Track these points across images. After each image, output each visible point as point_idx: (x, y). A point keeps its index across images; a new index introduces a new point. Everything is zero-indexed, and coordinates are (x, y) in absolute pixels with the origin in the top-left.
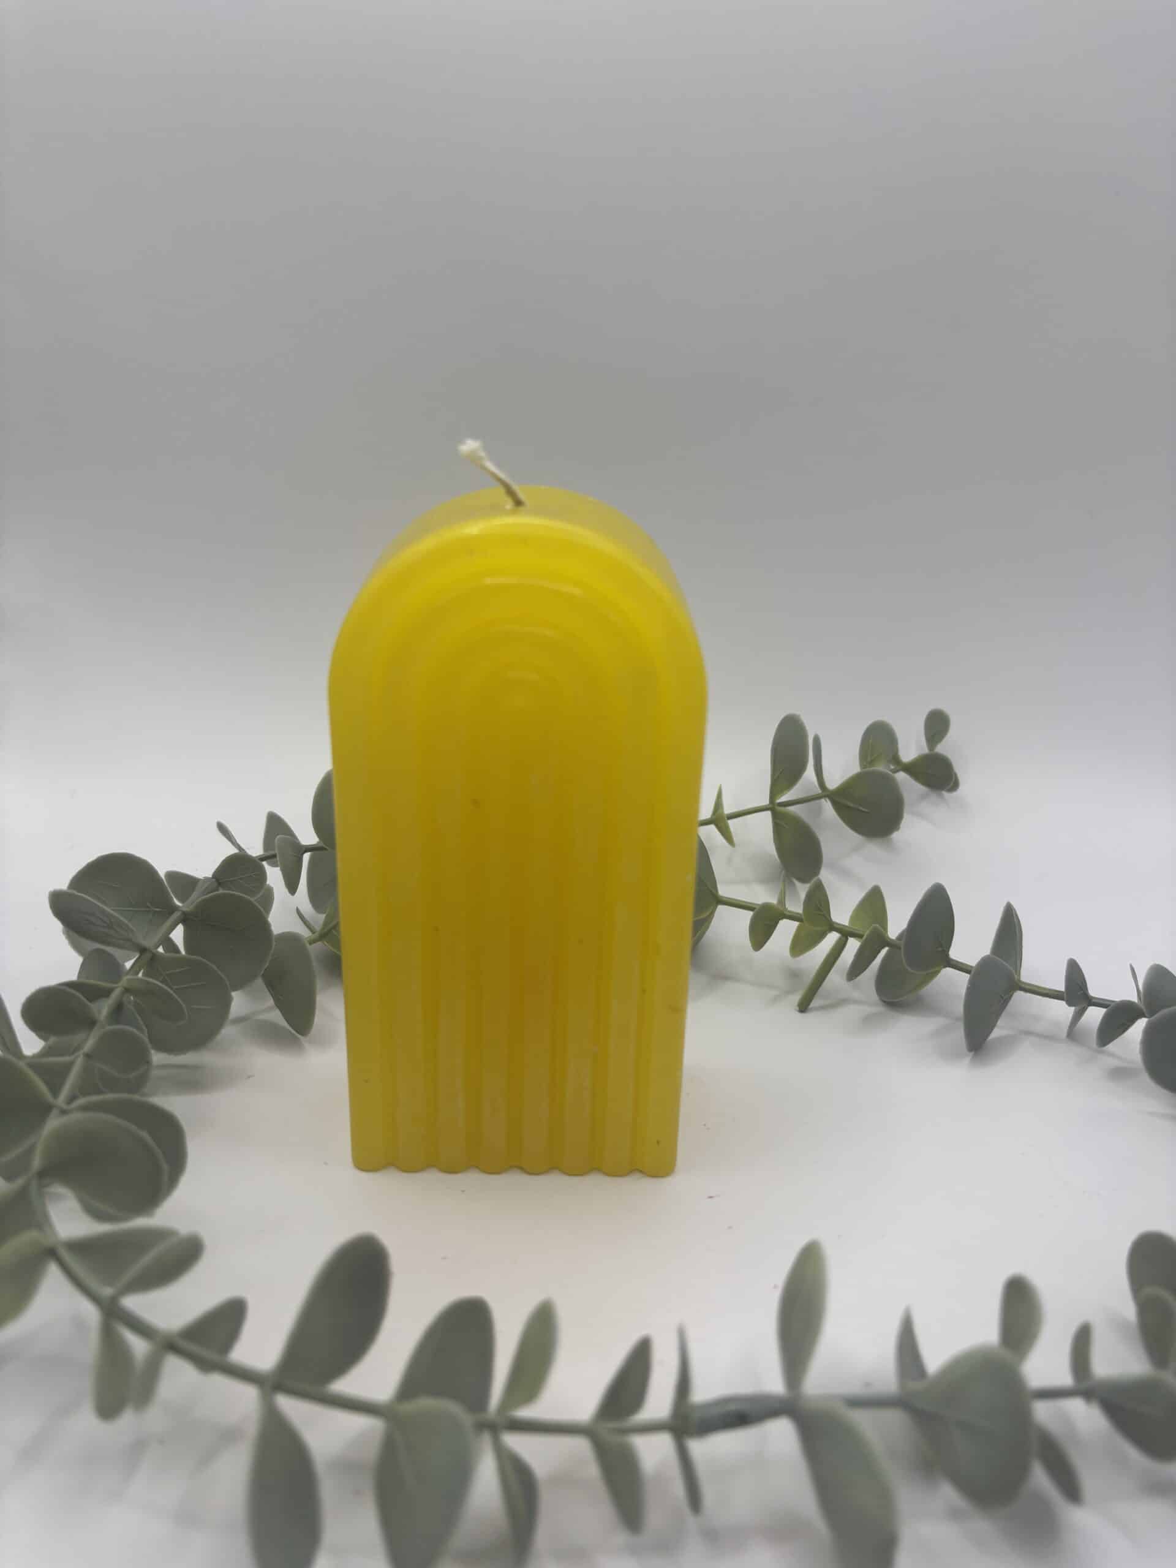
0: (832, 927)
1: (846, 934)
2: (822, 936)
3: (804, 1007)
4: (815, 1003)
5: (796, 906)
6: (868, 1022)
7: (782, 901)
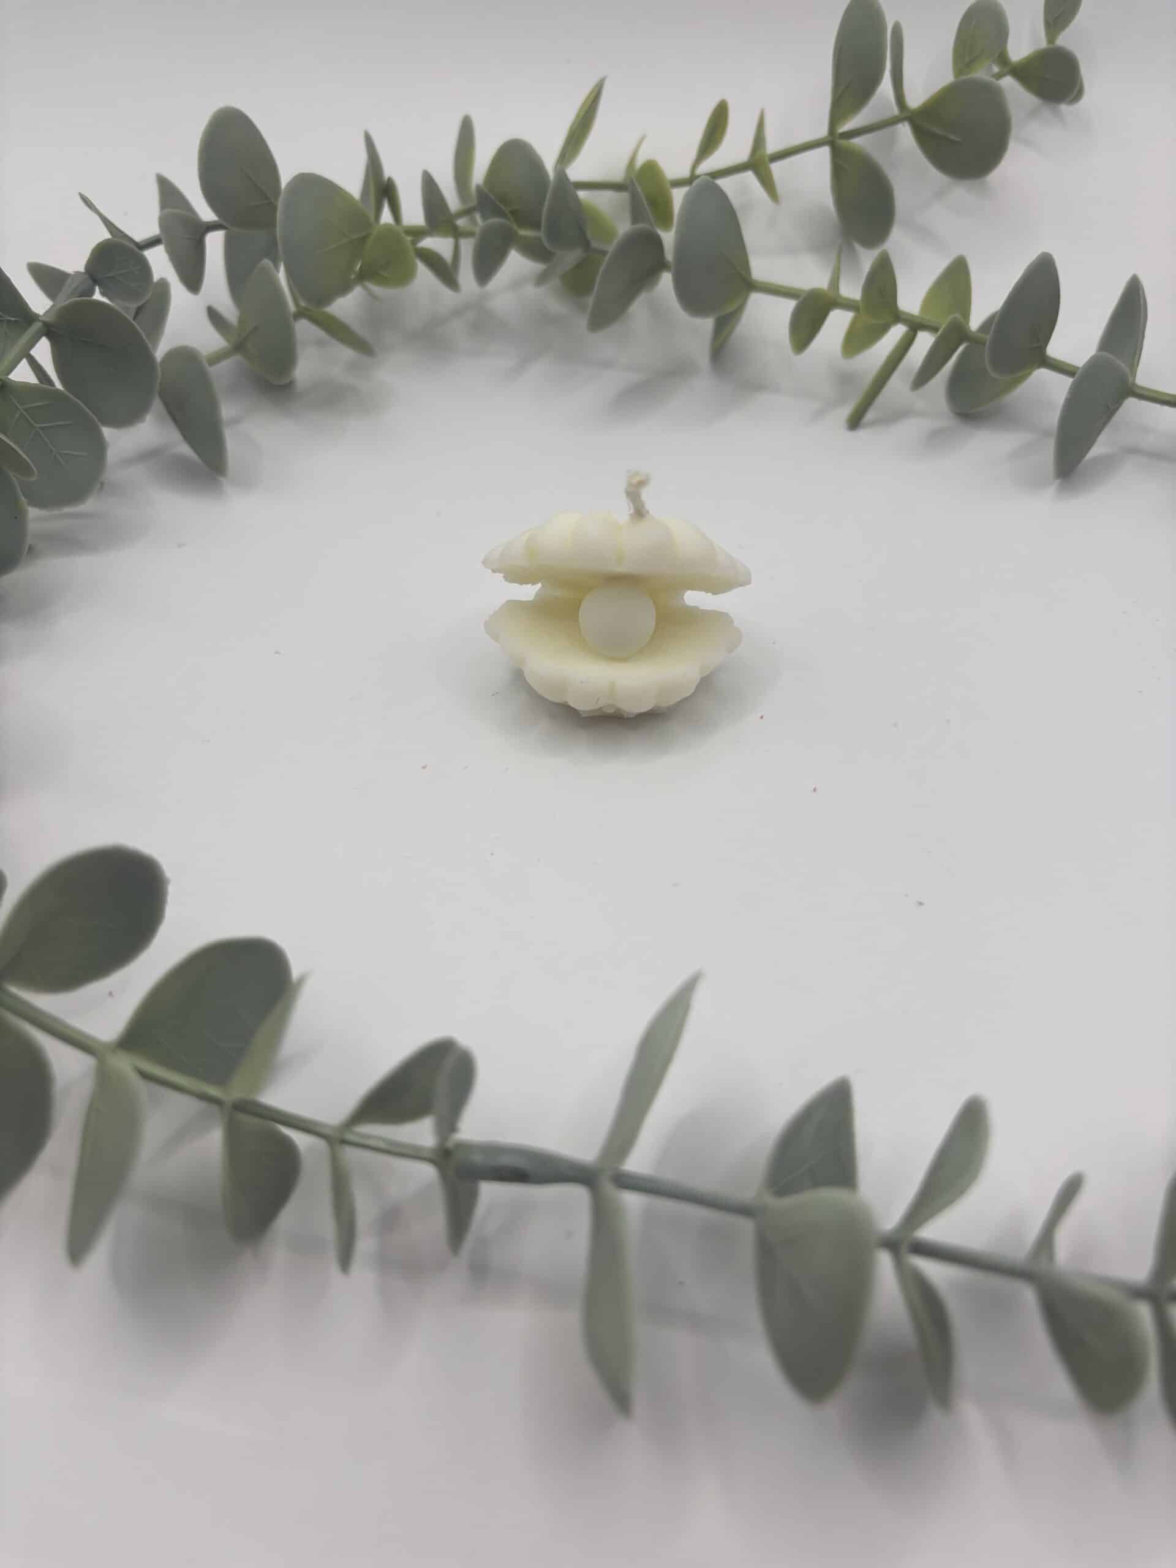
0: (898, 317)
1: (915, 326)
2: (882, 330)
3: (855, 422)
4: (870, 415)
5: (852, 289)
6: (935, 440)
7: (835, 283)
